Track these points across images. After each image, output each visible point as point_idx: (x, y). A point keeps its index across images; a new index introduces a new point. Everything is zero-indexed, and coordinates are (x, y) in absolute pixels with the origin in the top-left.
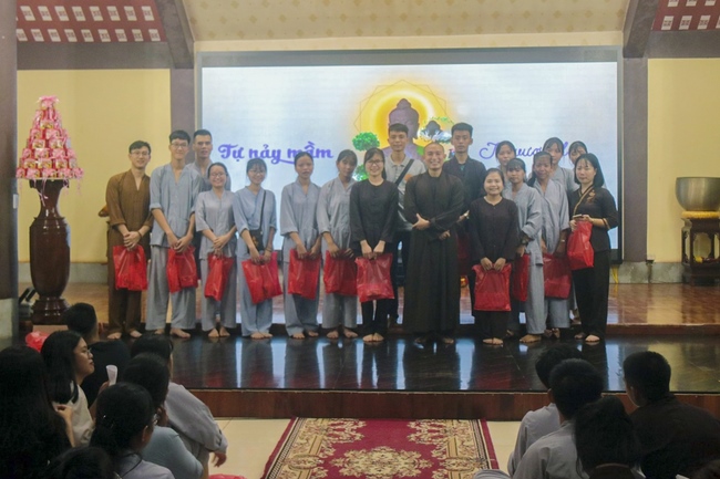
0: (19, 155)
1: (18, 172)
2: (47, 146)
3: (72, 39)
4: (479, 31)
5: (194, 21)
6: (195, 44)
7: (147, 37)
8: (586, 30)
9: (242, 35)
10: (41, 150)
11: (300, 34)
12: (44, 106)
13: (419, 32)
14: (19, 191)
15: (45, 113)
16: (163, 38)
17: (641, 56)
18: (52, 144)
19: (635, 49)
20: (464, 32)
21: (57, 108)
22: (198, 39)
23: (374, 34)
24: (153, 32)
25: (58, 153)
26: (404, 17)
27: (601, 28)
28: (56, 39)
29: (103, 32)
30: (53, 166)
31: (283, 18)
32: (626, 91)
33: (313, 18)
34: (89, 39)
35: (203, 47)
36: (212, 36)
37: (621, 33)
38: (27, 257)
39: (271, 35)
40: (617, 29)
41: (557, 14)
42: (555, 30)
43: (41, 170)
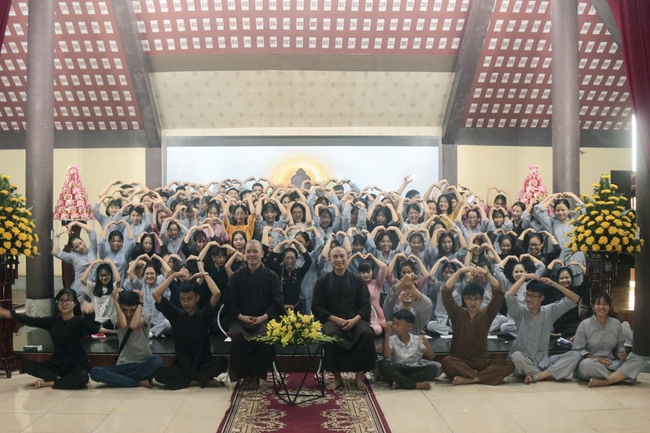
0: (55, 205)
1: (55, 216)
2: (73, 198)
3: (81, 128)
4: (350, 124)
5: (162, 116)
6: (163, 131)
7: (130, 127)
8: (418, 125)
9: (193, 126)
10: (69, 201)
11: (232, 125)
12: (72, 172)
13: (311, 125)
14: (54, 228)
15: (72, 177)
16: (142, 126)
17: (453, 143)
18: (76, 197)
19: (449, 139)
20: (340, 125)
21: (79, 173)
22: (165, 128)
23: (281, 125)
24: (135, 123)
25: (80, 203)
26: (301, 115)
27: (428, 125)
28: (70, 128)
29: (101, 123)
30: (77, 211)
31: (221, 115)
32: (444, 166)
33: (241, 115)
34: (92, 128)
35: (167, 133)
36: (174, 126)
37: (440, 128)
38: (60, 273)
39: (213, 126)
40: (438, 125)
41: (401, 115)
42: (399, 125)
43: (70, 215)
